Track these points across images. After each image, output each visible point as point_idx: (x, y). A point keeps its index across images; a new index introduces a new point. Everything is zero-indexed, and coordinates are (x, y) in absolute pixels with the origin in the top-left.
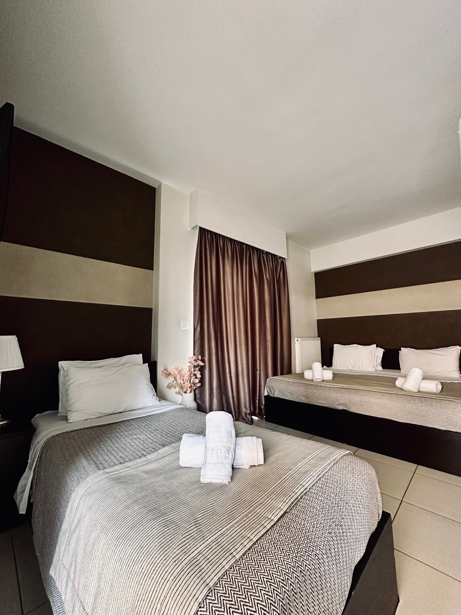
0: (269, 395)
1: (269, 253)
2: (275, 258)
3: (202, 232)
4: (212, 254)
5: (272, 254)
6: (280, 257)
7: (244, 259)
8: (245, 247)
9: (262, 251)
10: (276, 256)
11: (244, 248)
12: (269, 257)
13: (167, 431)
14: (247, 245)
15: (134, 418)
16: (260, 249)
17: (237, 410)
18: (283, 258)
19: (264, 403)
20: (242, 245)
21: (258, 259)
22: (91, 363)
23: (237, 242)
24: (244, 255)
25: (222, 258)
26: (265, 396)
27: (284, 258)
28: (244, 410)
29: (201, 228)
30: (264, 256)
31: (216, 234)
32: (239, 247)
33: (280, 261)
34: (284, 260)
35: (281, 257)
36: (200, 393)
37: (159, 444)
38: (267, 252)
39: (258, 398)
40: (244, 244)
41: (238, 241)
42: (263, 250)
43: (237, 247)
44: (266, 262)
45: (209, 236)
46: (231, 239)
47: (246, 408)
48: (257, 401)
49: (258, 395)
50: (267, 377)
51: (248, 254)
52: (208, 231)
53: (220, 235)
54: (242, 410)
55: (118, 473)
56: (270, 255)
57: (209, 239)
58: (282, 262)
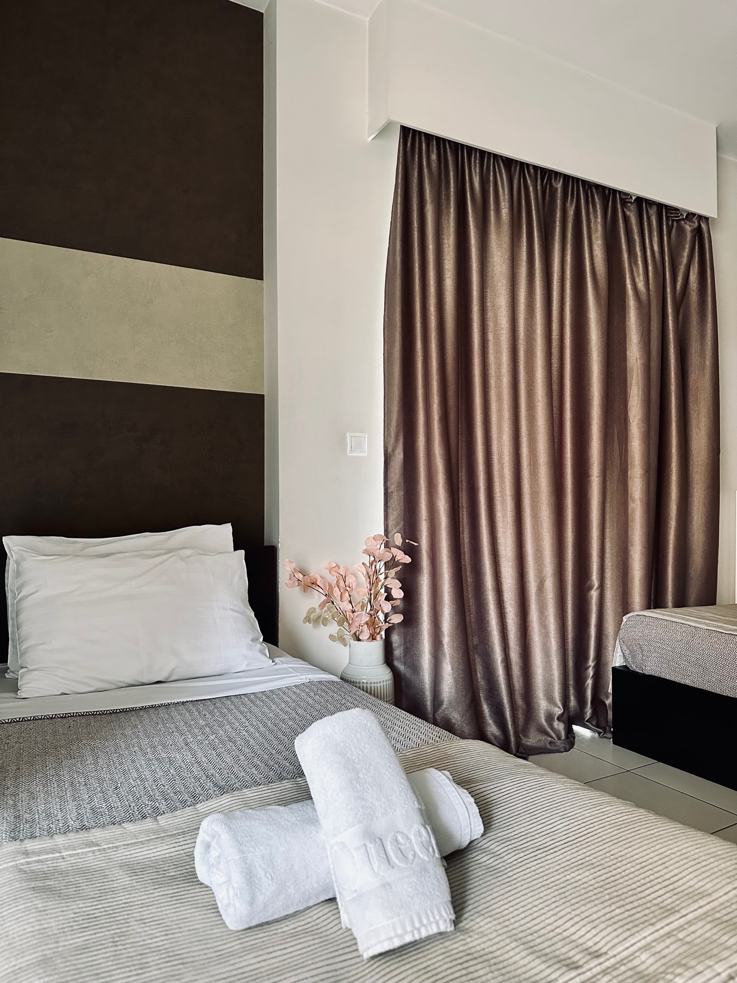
0: (628, 665)
1: (650, 203)
2: (673, 221)
3: (409, 144)
4: (444, 217)
5: (660, 206)
6: (691, 215)
7: (558, 229)
8: (559, 186)
9: (621, 199)
10: (676, 209)
11: (556, 189)
12: (649, 218)
13: (257, 747)
14: (567, 178)
15: (185, 700)
16: (614, 192)
17: (519, 701)
18: (700, 217)
19: (610, 690)
20: (550, 179)
21: (608, 226)
22: (85, 543)
23: (532, 171)
24: (555, 216)
25: (477, 227)
26: (614, 669)
27: (707, 219)
28: (542, 705)
29: (406, 131)
30: (628, 213)
31: (457, 147)
32: (539, 187)
33: (688, 228)
34: (703, 226)
35: (694, 214)
36: (405, 643)
37: (215, 785)
38: (640, 200)
39: (591, 672)
40: (557, 174)
41: (536, 168)
42: (627, 194)
43: (531, 189)
44: (637, 238)
45: (434, 157)
46: (509, 163)
47: (550, 699)
48: (590, 682)
49: (591, 663)
50: (625, 607)
51: (571, 212)
52: (429, 137)
53: (471, 150)
54: (539, 705)
55: (53, 859)
56: (653, 212)
57: (434, 165)
58: (698, 233)
